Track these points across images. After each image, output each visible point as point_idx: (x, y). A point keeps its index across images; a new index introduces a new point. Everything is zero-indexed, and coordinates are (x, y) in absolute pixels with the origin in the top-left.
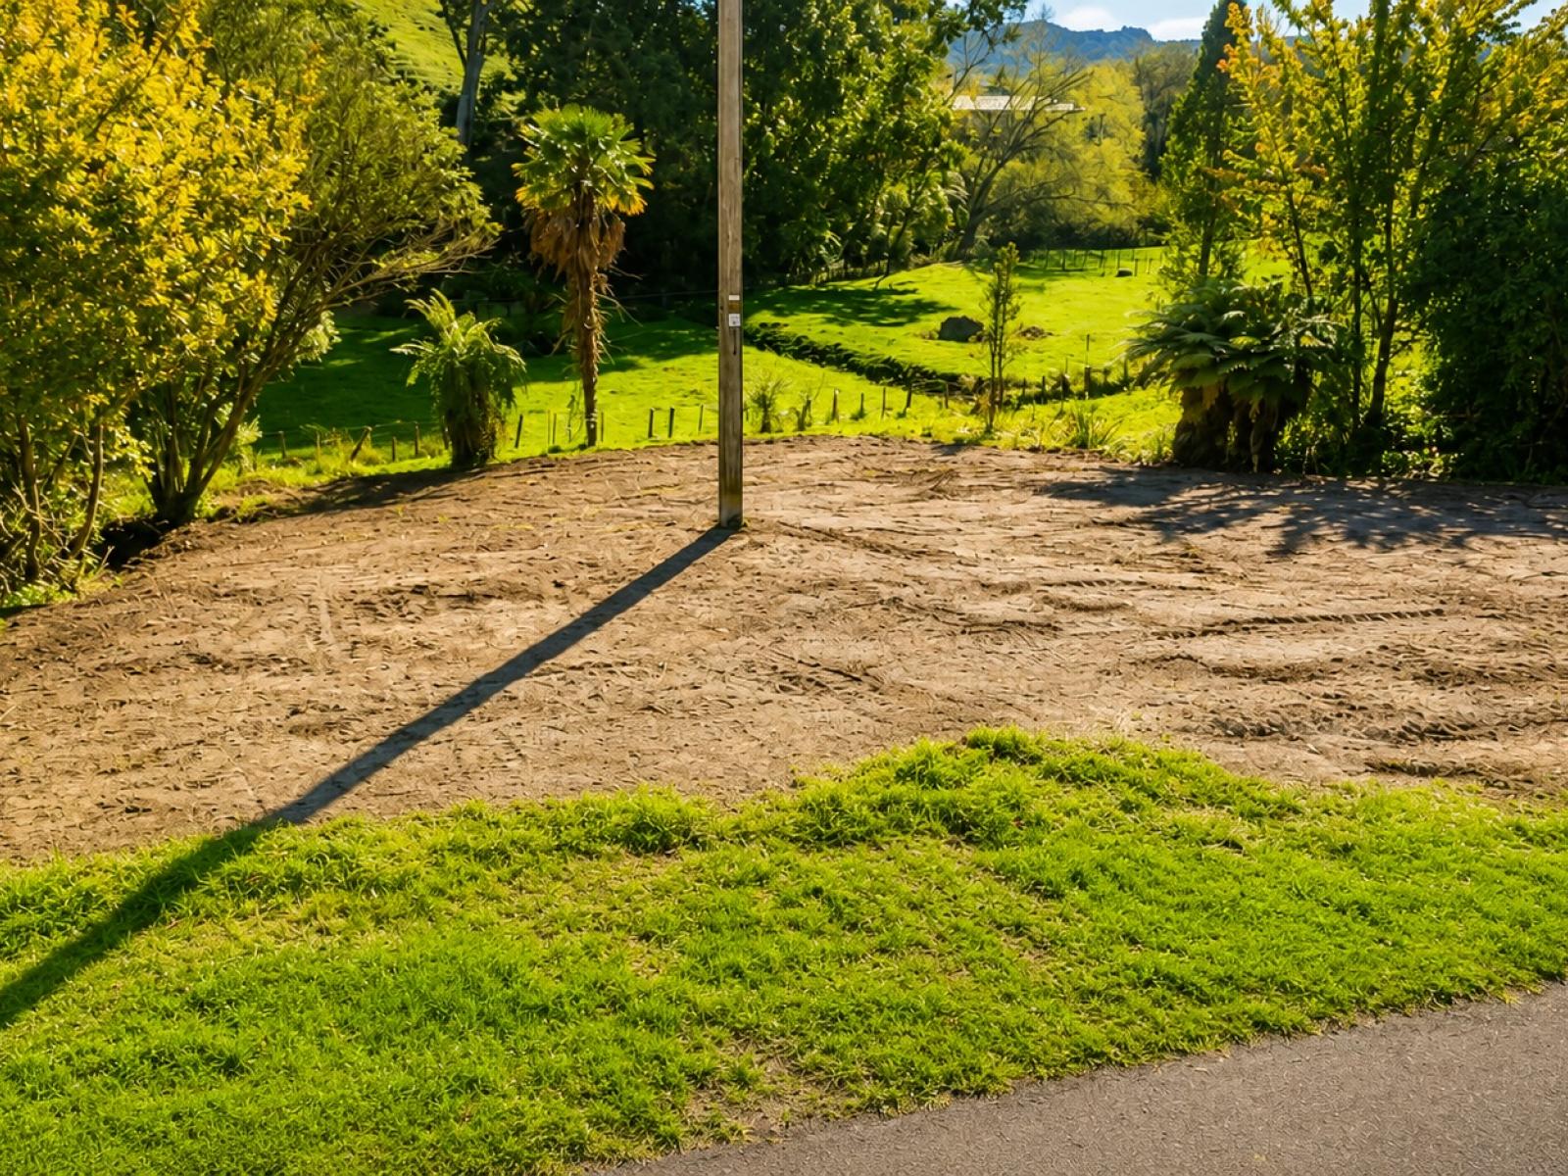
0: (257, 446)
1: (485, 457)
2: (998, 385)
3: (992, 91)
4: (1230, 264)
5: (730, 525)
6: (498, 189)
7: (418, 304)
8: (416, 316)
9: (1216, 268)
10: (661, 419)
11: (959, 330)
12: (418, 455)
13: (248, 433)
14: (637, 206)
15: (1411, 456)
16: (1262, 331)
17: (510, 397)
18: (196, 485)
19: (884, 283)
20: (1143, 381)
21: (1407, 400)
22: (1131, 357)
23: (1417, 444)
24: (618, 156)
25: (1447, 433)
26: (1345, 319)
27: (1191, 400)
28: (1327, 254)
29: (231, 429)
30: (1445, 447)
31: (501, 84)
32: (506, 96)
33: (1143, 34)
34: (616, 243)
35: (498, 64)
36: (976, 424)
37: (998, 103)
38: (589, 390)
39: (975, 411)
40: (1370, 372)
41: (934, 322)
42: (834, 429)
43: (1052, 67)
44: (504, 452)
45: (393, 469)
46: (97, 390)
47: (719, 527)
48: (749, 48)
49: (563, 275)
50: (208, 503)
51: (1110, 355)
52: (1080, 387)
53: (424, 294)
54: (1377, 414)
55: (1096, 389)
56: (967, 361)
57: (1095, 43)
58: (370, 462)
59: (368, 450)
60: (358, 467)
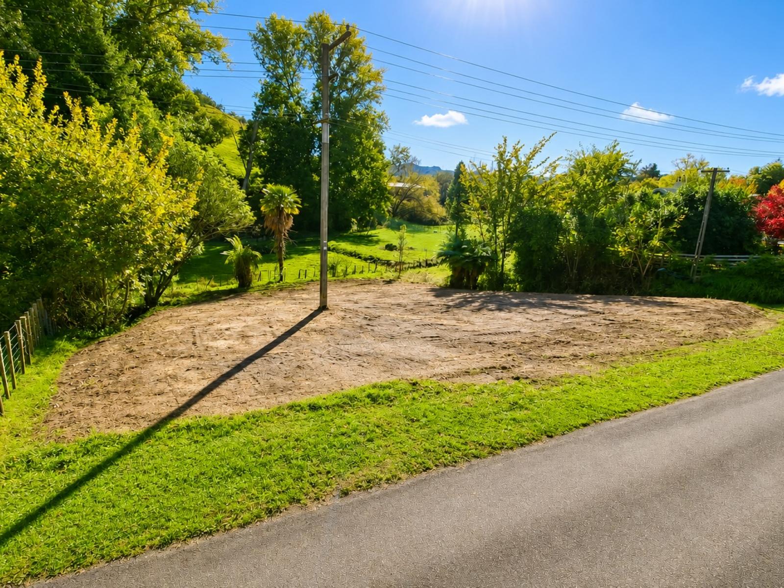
0: (178, 282)
1: (249, 285)
2: (401, 263)
3: (399, 182)
4: (463, 231)
5: (323, 308)
6: (255, 207)
7: (229, 239)
8: (229, 243)
9: (460, 233)
10: (302, 273)
11: (390, 247)
12: (228, 284)
13: (175, 278)
14: (297, 212)
15: (511, 285)
16: (472, 251)
17: (257, 267)
18: (159, 294)
19: (370, 233)
20: (441, 263)
21: (510, 270)
22: (438, 258)
23: (513, 282)
24: (292, 198)
25: (520, 279)
26: (493, 248)
27: (454, 270)
28: (488, 231)
29: (170, 277)
30: (520, 283)
31: (257, 175)
32: (258, 179)
33: (439, 168)
34: (291, 223)
35: (256, 170)
36: (396, 274)
37: (400, 185)
38: (281, 265)
39: (396, 271)
40: (500, 263)
41: (383, 245)
42: (355, 276)
43: (415, 175)
44: (255, 283)
45: (221, 288)
46: (128, 269)
47: (319, 308)
48: (331, 168)
49: (273, 232)
50: (162, 300)
51: (432, 256)
52: (424, 264)
53: (232, 236)
54: (502, 273)
55: (429, 265)
56: (393, 256)
57: (426, 170)
58: (213, 286)
59: (213, 283)
60: (209, 288)
